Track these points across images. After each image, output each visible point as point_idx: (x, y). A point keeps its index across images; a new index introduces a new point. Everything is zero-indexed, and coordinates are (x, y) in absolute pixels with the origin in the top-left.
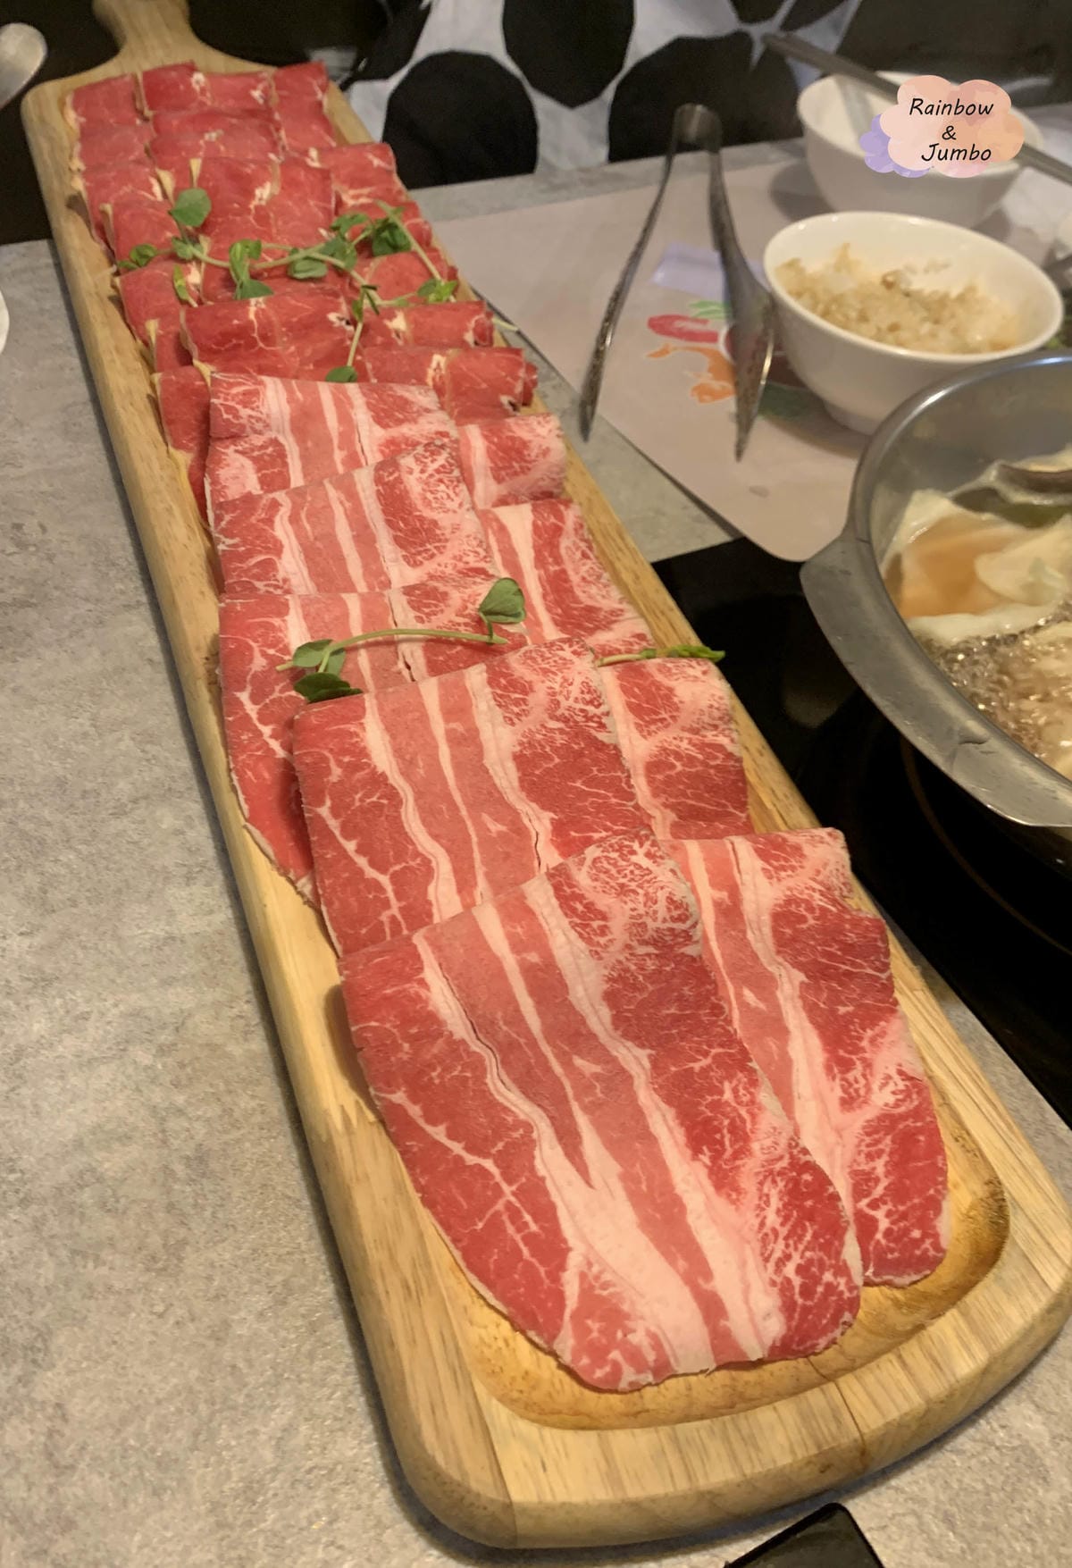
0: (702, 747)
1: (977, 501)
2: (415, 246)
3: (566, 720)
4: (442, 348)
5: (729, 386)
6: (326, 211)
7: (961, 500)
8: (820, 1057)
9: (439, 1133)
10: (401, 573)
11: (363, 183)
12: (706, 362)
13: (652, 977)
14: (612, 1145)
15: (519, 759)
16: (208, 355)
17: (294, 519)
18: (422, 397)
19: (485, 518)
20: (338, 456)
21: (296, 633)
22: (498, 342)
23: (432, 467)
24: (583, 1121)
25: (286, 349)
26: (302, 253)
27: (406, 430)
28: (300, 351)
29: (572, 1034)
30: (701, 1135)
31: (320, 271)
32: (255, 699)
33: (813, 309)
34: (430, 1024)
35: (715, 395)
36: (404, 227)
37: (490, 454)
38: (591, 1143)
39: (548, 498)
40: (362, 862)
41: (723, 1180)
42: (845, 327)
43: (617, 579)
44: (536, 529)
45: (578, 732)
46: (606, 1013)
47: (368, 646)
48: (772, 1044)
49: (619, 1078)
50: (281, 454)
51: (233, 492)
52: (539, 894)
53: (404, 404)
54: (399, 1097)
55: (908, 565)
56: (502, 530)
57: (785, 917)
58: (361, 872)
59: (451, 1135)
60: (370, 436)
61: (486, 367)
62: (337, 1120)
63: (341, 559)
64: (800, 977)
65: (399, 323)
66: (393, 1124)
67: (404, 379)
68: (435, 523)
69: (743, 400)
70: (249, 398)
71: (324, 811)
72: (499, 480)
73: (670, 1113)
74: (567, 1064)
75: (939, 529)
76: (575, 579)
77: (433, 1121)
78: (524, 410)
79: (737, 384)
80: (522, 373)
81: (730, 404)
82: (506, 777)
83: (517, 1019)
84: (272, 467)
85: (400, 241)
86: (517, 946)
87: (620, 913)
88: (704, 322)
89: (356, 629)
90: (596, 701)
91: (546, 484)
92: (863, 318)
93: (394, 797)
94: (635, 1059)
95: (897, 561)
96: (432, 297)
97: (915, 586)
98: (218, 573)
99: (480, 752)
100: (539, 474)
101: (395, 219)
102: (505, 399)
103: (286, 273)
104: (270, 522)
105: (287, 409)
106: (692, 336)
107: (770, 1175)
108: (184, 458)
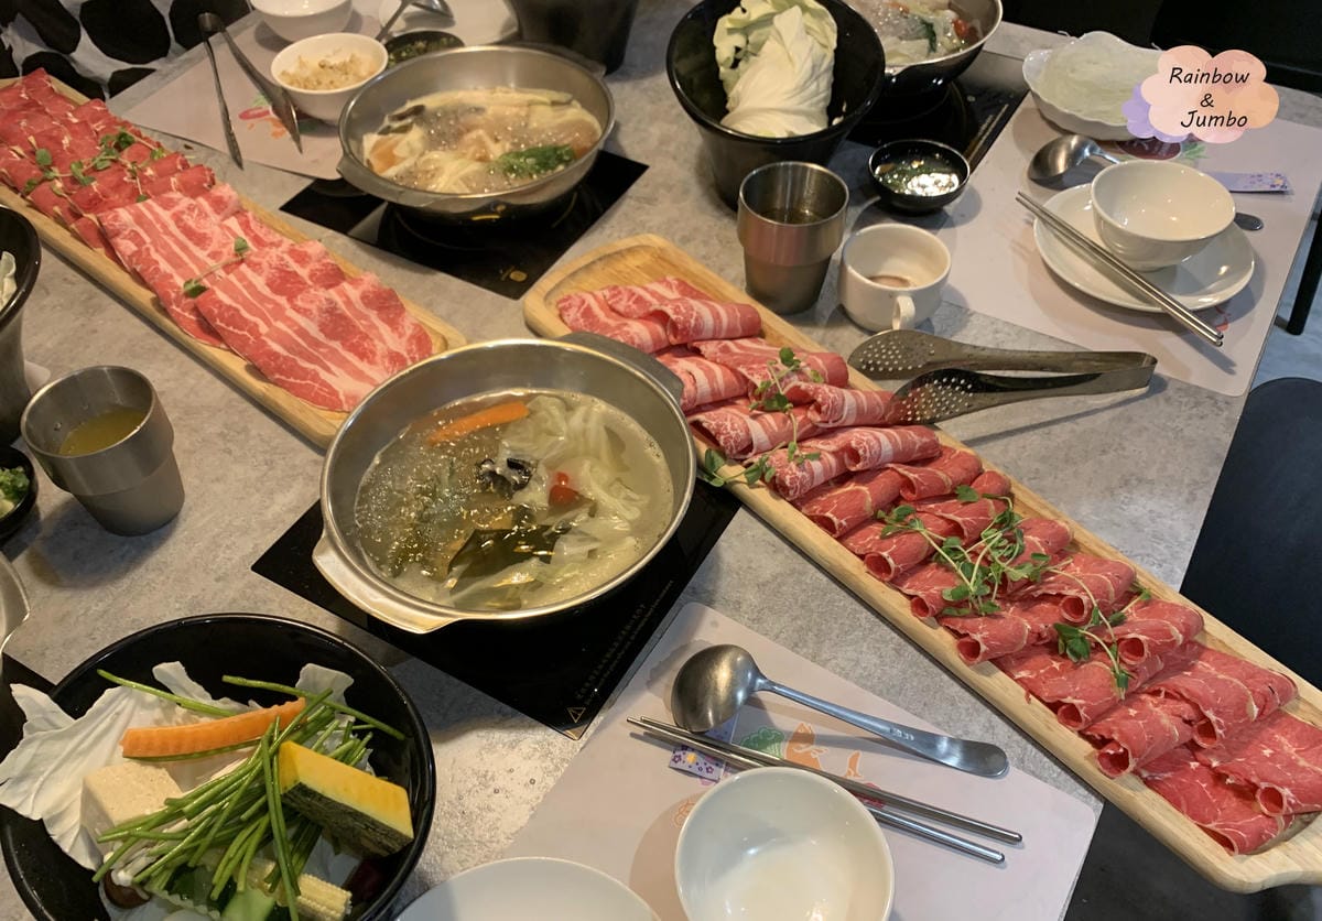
0: (323, 265)
1: (386, 131)
2: (137, 139)
3: (276, 268)
4: (172, 175)
5: (284, 129)
6: (94, 139)
7: (381, 133)
8: (388, 328)
9: (292, 380)
10: (202, 254)
11: (98, 119)
12: (270, 123)
13: (331, 321)
14: (339, 366)
15: (268, 285)
16: (88, 210)
17: (157, 251)
18: (176, 195)
19: (221, 226)
20: (158, 226)
21: (180, 282)
22: (192, 165)
23: (195, 216)
24: (329, 364)
25: (115, 197)
26: (98, 159)
27: (177, 208)
28: (120, 197)
29: (316, 344)
30: (362, 356)
31: (108, 164)
32: (178, 306)
33: (300, 87)
34: (276, 355)
35: (281, 134)
36: (128, 132)
37: (211, 205)
38: (333, 368)
39: (239, 212)
40: (236, 331)
41: (371, 362)
42: (314, 89)
43: (276, 230)
44: (241, 224)
45: (281, 271)
46: (323, 336)
47: (205, 276)
48: (374, 331)
49: (333, 351)
50: (137, 234)
51: (129, 253)
52: (290, 313)
53: (171, 200)
54: (277, 376)
55: (373, 161)
56: (229, 229)
57: (364, 297)
58: (237, 334)
59: (295, 378)
60: (166, 215)
61: (191, 175)
62: (264, 390)
63: (179, 258)
64: (375, 312)
65: (150, 172)
66: (277, 383)
67: (164, 192)
68: (205, 234)
69: (292, 131)
70: (116, 218)
71: (218, 323)
72: (219, 214)
73: (352, 355)
74: (317, 351)
75: (375, 147)
76: (261, 236)
77: (288, 377)
78: (214, 187)
79: (286, 127)
80: (207, 173)
81: (288, 135)
82: (266, 291)
83: (298, 345)
84: (135, 237)
85: (130, 140)
86: (289, 327)
87: (313, 308)
88: (260, 108)
89: (198, 273)
90: (282, 259)
91: (236, 209)
92: (319, 83)
93: (237, 310)
94: (336, 345)
95: (368, 161)
96: (156, 158)
97: (377, 166)
98: (139, 278)
99: (254, 286)
100: (231, 206)
101: (124, 131)
102: (205, 185)
103: (95, 169)
104: (149, 254)
105: (130, 217)
106: (259, 116)
107: (383, 357)
108: (101, 250)
